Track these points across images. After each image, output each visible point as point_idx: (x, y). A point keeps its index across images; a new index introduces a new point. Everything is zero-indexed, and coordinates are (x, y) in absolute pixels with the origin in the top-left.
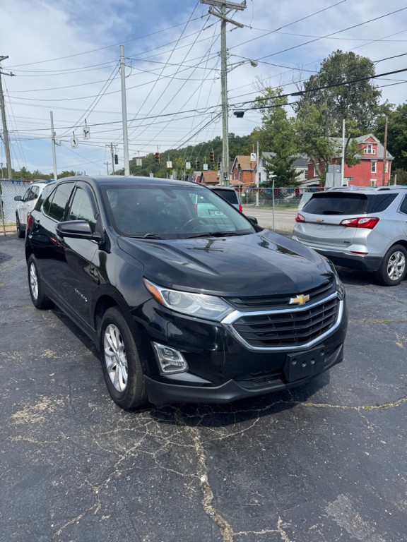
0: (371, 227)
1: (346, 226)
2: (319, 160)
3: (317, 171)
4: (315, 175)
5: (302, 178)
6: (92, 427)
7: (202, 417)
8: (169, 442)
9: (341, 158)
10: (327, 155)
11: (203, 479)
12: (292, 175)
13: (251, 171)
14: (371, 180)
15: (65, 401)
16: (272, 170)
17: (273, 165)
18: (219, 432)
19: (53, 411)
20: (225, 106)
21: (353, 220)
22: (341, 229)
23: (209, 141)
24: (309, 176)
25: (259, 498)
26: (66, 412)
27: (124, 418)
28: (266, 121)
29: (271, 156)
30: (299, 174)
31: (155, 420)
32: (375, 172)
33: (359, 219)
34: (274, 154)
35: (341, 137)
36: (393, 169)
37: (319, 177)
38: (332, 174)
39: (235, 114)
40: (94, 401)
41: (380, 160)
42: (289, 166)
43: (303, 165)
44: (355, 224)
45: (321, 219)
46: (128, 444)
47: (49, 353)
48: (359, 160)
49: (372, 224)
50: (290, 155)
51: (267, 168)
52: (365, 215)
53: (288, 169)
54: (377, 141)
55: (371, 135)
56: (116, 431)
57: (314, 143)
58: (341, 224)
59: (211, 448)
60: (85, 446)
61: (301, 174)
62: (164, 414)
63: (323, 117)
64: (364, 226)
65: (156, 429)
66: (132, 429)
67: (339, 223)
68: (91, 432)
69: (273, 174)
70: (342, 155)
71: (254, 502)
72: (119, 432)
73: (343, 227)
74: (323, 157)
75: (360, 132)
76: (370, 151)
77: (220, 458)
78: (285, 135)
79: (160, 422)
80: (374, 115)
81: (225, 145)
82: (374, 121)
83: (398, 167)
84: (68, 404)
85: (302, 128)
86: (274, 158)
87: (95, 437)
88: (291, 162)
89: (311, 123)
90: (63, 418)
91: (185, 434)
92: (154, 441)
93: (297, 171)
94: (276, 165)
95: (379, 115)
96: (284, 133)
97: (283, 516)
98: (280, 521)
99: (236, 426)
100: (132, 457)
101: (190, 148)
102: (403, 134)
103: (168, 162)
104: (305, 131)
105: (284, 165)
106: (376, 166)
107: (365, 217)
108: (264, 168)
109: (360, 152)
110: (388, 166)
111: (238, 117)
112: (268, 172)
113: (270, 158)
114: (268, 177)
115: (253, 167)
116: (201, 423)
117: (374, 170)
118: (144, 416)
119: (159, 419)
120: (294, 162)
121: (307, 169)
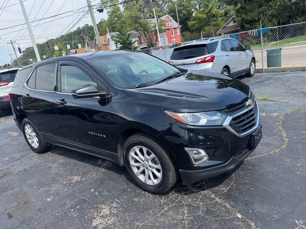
0: (212, 61)
1: (199, 63)
2: (144, 33)
3: (144, 39)
4: (143, 42)
5: (136, 44)
6: (151, 212)
7: (204, 183)
8: (201, 204)
9: (157, 30)
10: (148, 30)
11: (239, 216)
12: (130, 43)
13: (106, 45)
14: (173, 40)
15: (118, 203)
16: (119, 42)
17: (119, 39)
18: (221, 188)
19: (116, 212)
20: (90, 6)
21: (202, 59)
22: (196, 65)
23: (74, 31)
24: (140, 43)
25: (276, 214)
26: (125, 209)
27: (163, 200)
28: (109, 14)
29: (117, 34)
30: (134, 42)
31: (181, 194)
32: (174, 35)
33: (205, 58)
34: (118, 33)
35: (154, 18)
36: (181, 32)
37: (146, 42)
38: (163, 38)
39: (98, 10)
40: (136, 196)
41: (175, 29)
42: (128, 39)
43: (135, 37)
44: (204, 61)
45: (184, 62)
46: (180, 213)
47: (76, 178)
48: (165, 30)
49: (212, 60)
50: (127, 32)
51: (116, 42)
52: (208, 55)
53: (128, 41)
54: (171, 18)
55: (167, 15)
56: (166, 209)
57: (140, 24)
58: (196, 63)
59: (226, 198)
60: (157, 224)
61: (136, 42)
62: (183, 190)
63: (142, 8)
64: (208, 61)
65: (187, 199)
66: (174, 204)
67: (195, 62)
68: (153, 215)
69: (120, 44)
70: (157, 28)
71: (276, 217)
72: (169, 209)
73: (198, 64)
74: (146, 31)
75: (162, 14)
76: (168, 24)
77: (236, 201)
78: (123, 21)
79: (184, 194)
80: (165, 4)
81: (96, 30)
82: (166, 8)
83: (184, 31)
84: (121, 204)
85: (131, 16)
86: (118, 35)
87: (158, 217)
88: (129, 36)
89: (135, 12)
90: (127, 214)
91: (205, 196)
92: (192, 206)
93: (133, 41)
94: (120, 39)
95: (168, 4)
96: (121, 19)
97: (296, 218)
98: (297, 221)
99: (227, 182)
100: (191, 220)
101: (62, 36)
102: (183, 13)
103: (55, 47)
104: (133, 17)
105: (125, 38)
106: (173, 32)
107: (208, 56)
108: (114, 42)
109: (164, 25)
110: (178, 31)
111: (100, 12)
112: (116, 44)
113: (116, 35)
114: (117, 47)
115: (107, 42)
116: (207, 187)
117: (172, 34)
118: (173, 194)
119: (183, 193)
120: (130, 36)
121: (138, 39)
